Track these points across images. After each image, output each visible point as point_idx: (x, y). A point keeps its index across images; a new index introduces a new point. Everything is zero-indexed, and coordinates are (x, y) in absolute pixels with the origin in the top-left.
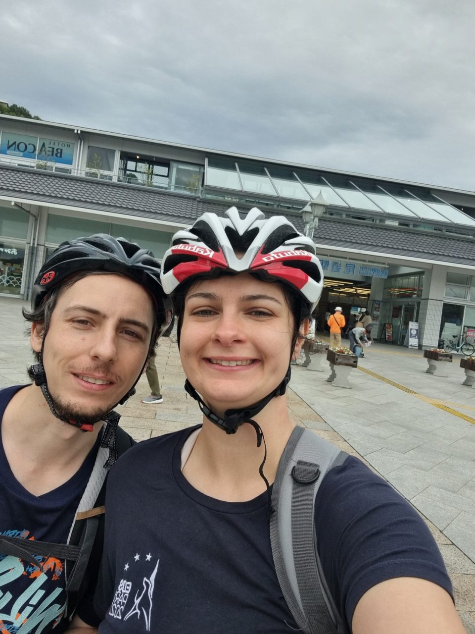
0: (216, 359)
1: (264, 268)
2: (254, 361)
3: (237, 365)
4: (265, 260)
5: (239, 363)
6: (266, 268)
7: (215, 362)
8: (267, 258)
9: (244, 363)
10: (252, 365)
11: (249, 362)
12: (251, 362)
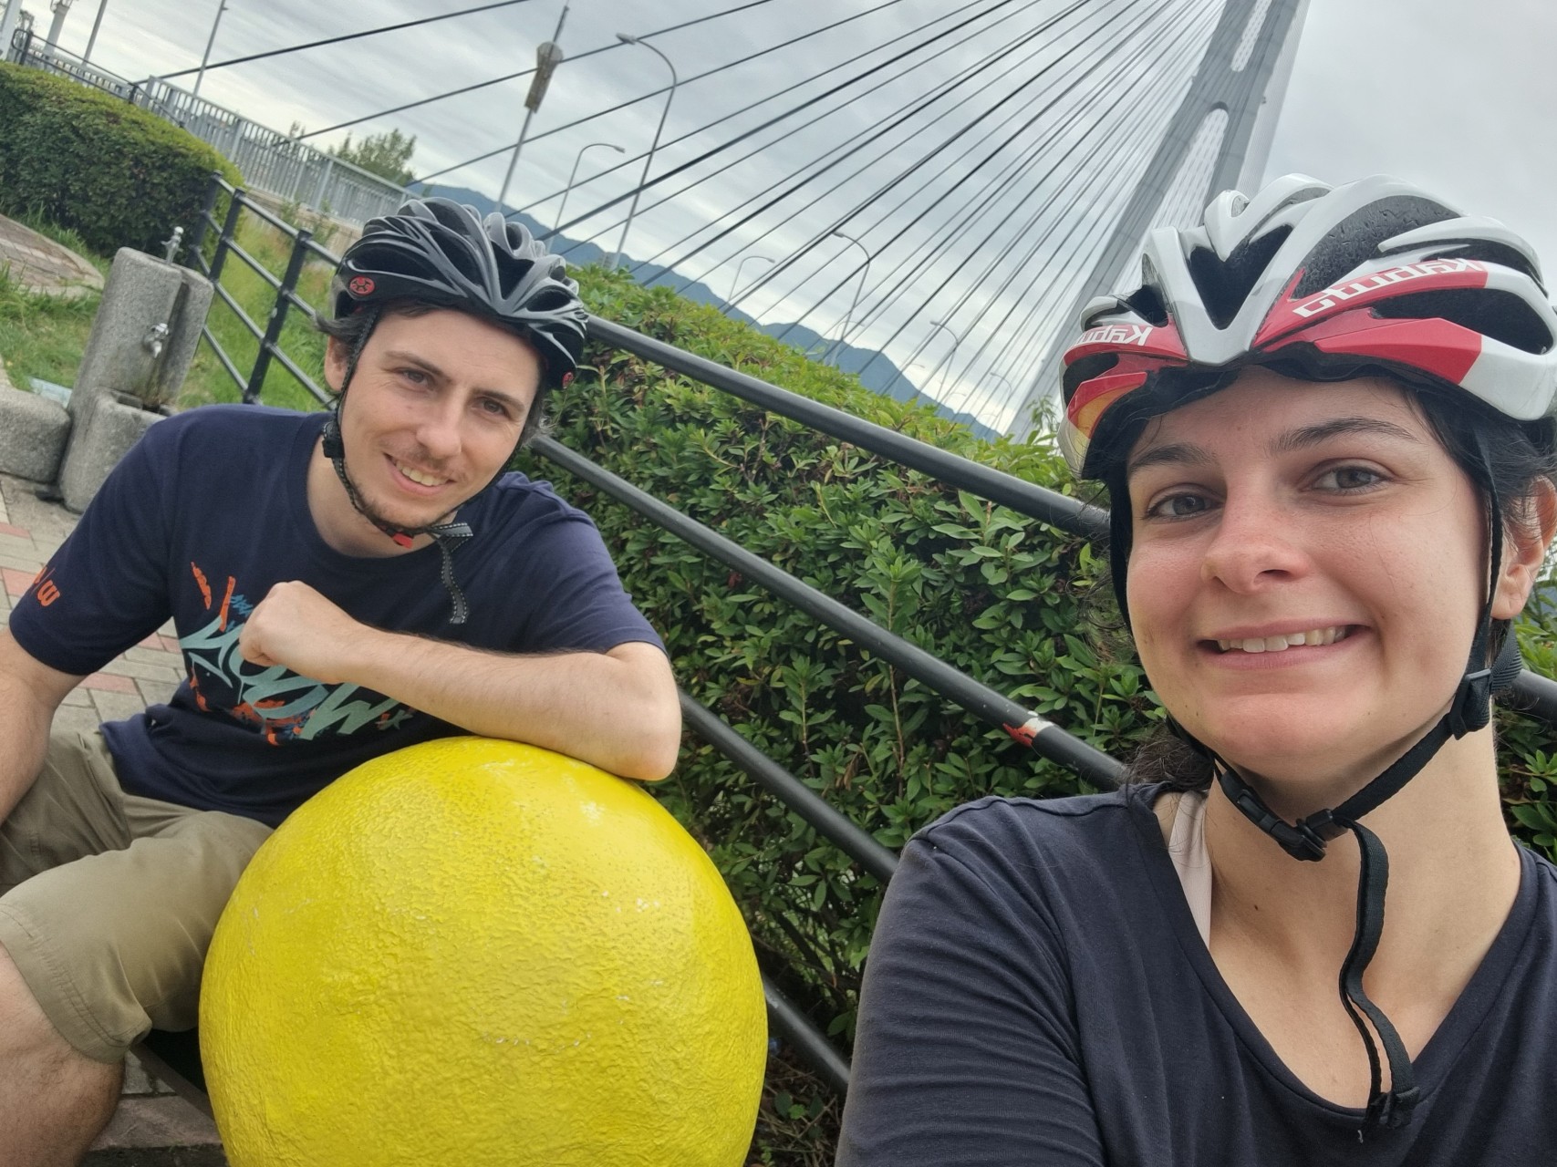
0: (1228, 636)
1: (1303, 339)
2: (1350, 632)
3: (1291, 647)
4: (1303, 312)
5: (1299, 639)
6: (1311, 336)
7: (1223, 646)
8: (1307, 308)
9: (1316, 638)
10: (1345, 642)
11: (1331, 632)
12: (1341, 633)
